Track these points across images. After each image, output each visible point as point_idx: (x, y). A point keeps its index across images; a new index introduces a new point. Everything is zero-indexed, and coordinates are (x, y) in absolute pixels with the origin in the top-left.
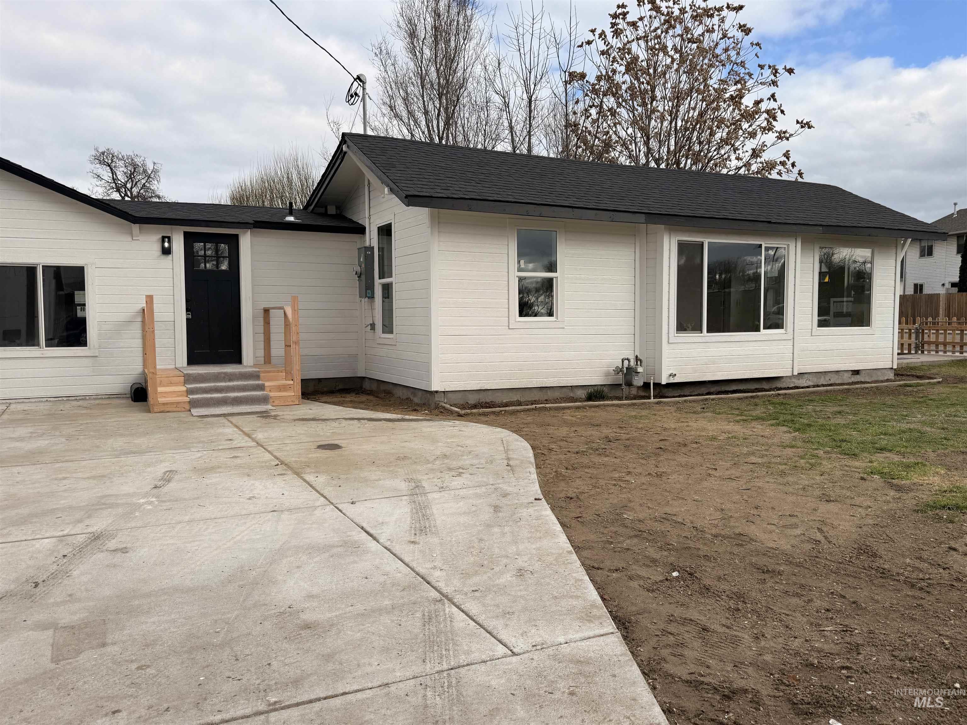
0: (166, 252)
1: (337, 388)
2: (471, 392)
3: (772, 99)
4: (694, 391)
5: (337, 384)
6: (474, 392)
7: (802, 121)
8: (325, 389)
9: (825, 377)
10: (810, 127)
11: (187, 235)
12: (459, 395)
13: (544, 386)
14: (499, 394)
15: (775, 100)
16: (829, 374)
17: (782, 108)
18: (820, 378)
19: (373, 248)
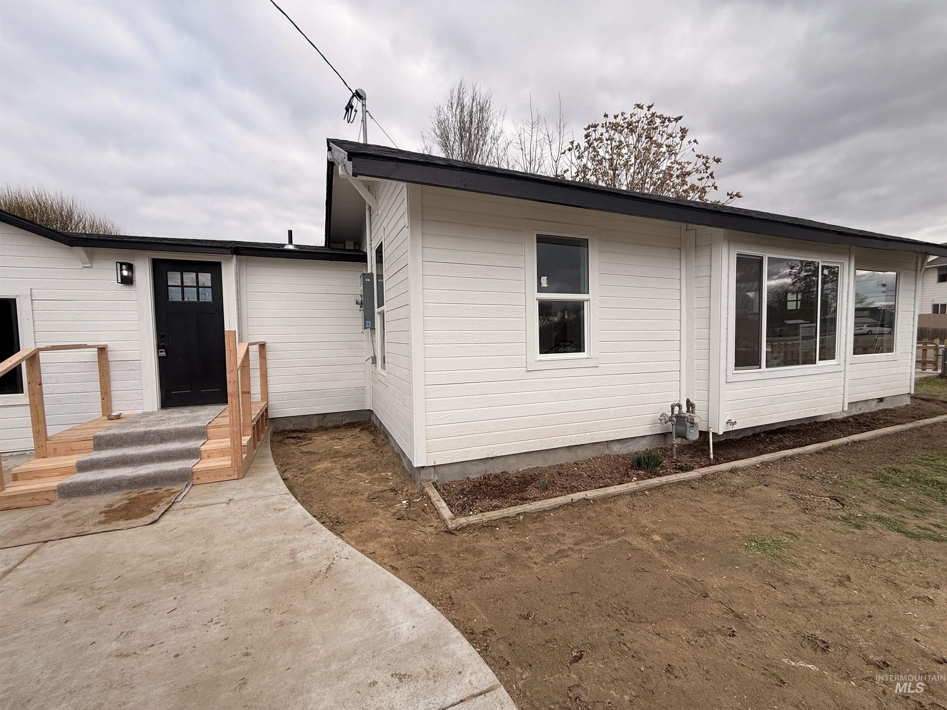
0: (127, 281)
1: (344, 423)
2: (474, 462)
3: (710, 177)
5: (343, 418)
6: (477, 462)
7: (731, 194)
8: (330, 424)
9: (856, 407)
10: (739, 197)
11: (155, 263)
12: (457, 468)
13: (572, 444)
14: (512, 461)
15: (713, 178)
16: (860, 403)
17: (715, 185)
19: (373, 275)
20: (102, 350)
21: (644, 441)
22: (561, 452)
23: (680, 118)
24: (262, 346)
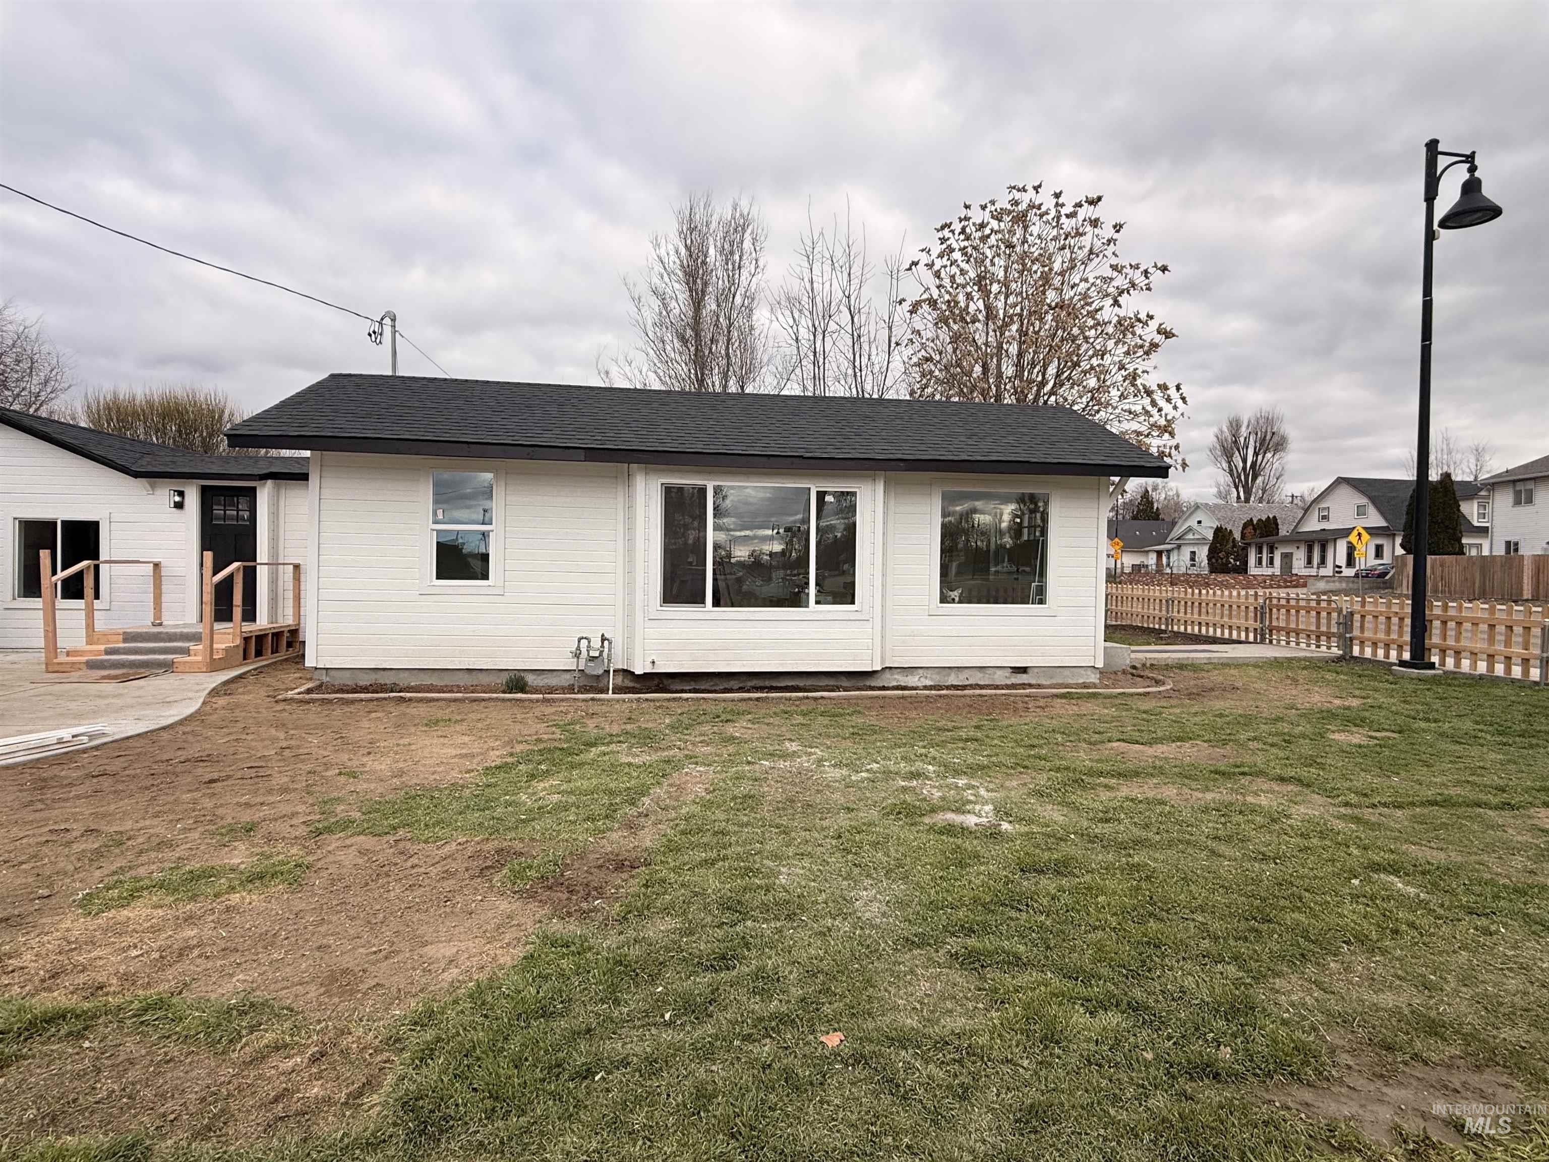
0: (179, 506)
4: (716, 685)
9: (957, 674)
11: (204, 490)
16: (966, 671)
18: (949, 675)
20: (157, 565)
21: (567, 676)
22: (460, 674)
23: (1099, 199)
24: (297, 567)
